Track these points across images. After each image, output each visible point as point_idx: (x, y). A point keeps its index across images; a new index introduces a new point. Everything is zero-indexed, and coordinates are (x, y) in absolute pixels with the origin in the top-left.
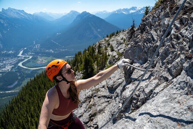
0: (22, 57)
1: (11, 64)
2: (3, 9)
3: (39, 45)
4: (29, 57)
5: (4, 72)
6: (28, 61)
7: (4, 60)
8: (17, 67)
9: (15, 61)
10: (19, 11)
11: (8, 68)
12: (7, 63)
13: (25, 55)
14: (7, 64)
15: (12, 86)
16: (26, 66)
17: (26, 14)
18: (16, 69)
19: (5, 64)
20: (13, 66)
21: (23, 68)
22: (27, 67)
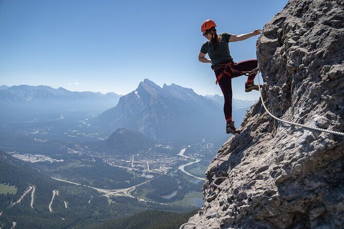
0: (184, 158)
1: (167, 165)
2: (165, 84)
3: (212, 144)
4: (195, 160)
5: (158, 175)
6: (194, 166)
7: (157, 157)
8: (176, 171)
9: (174, 161)
10: (186, 89)
11: (163, 169)
12: (162, 162)
13: (189, 156)
14: (162, 164)
15: (168, 197)
16: (190, 173)
17: (195, 94)
18: (176, 173)
19: (159, 163)
20: (171, 168)
21: (186, 174)
22: (192, 174)
